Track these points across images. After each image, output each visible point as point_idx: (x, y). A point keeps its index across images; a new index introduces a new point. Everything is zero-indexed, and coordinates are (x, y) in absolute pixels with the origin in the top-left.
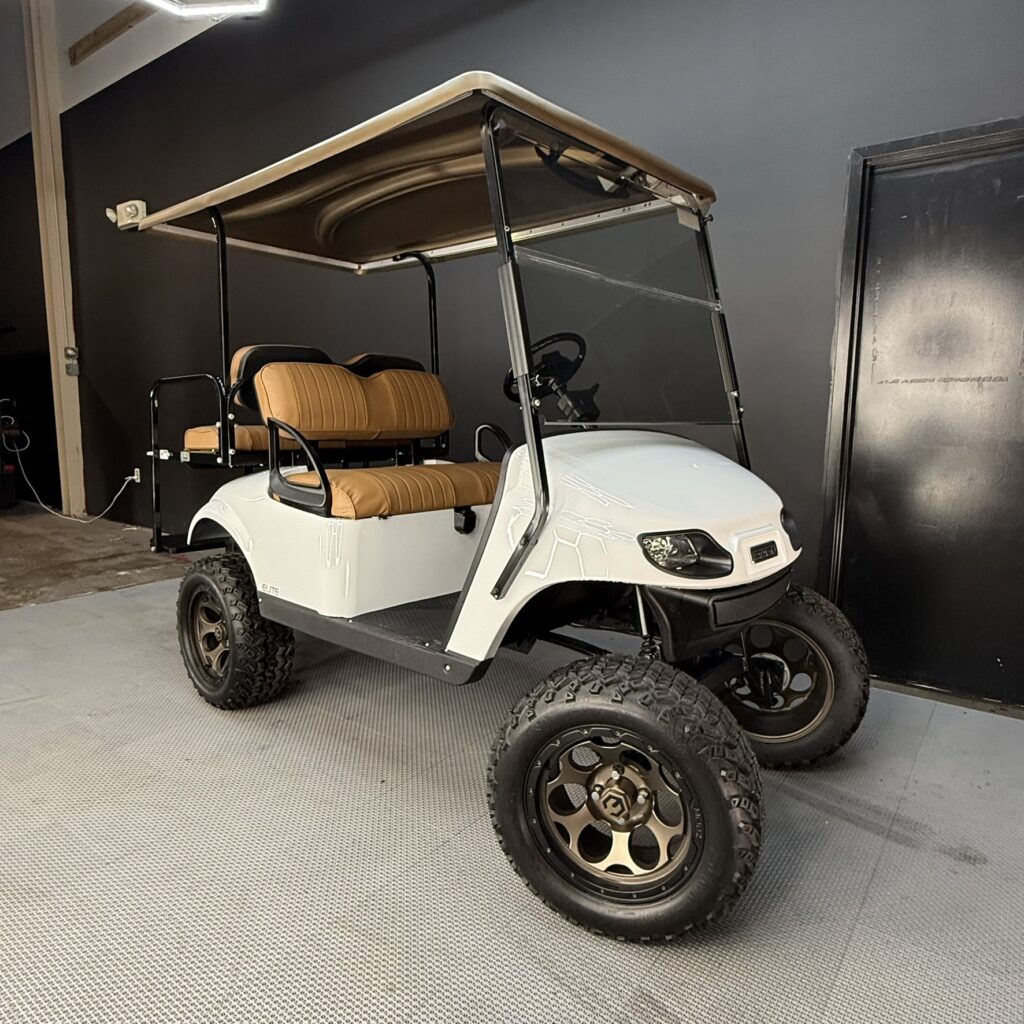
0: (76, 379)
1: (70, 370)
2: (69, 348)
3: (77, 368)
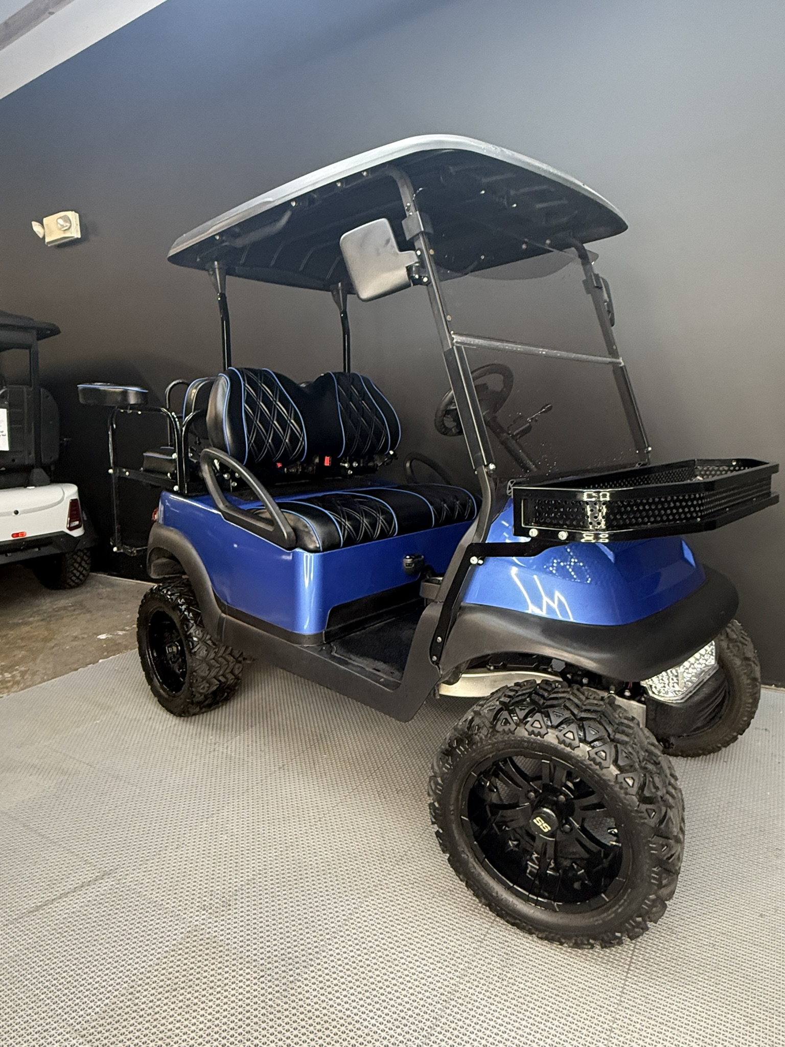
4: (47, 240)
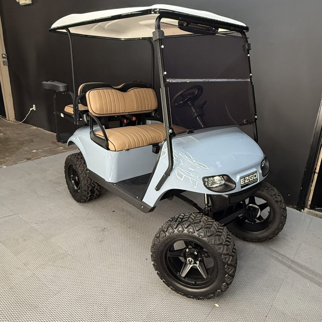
0: (7, 67)
1: (5, 63)
2: (3, 54)
3: (7, 62)
4: (20, 3)
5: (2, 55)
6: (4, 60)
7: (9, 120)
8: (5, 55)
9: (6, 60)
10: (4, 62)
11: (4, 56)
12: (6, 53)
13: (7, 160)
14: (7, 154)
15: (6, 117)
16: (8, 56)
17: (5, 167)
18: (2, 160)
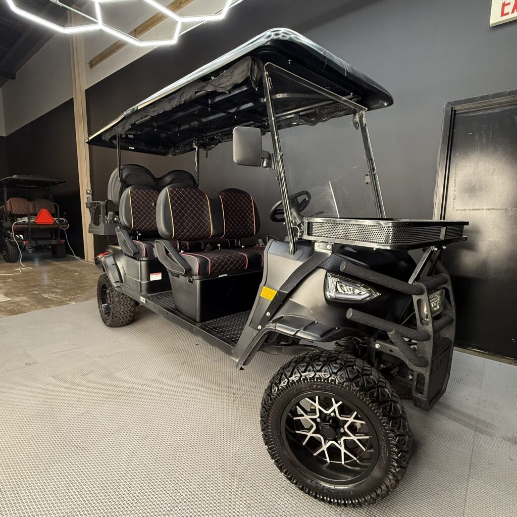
3: (91, 198)
5: (87, 191)
6: (88, 196)
7: (88, 262)
8: (90, 191)
9: (91, 196)
10: (87, 198)
11: (88, 192)
12: (91, 189)
13: (78, 297)
14: (79, 291)
15: (84, 258)
16: (92, 192)
17: (74, 303)
18: (73, 297)
